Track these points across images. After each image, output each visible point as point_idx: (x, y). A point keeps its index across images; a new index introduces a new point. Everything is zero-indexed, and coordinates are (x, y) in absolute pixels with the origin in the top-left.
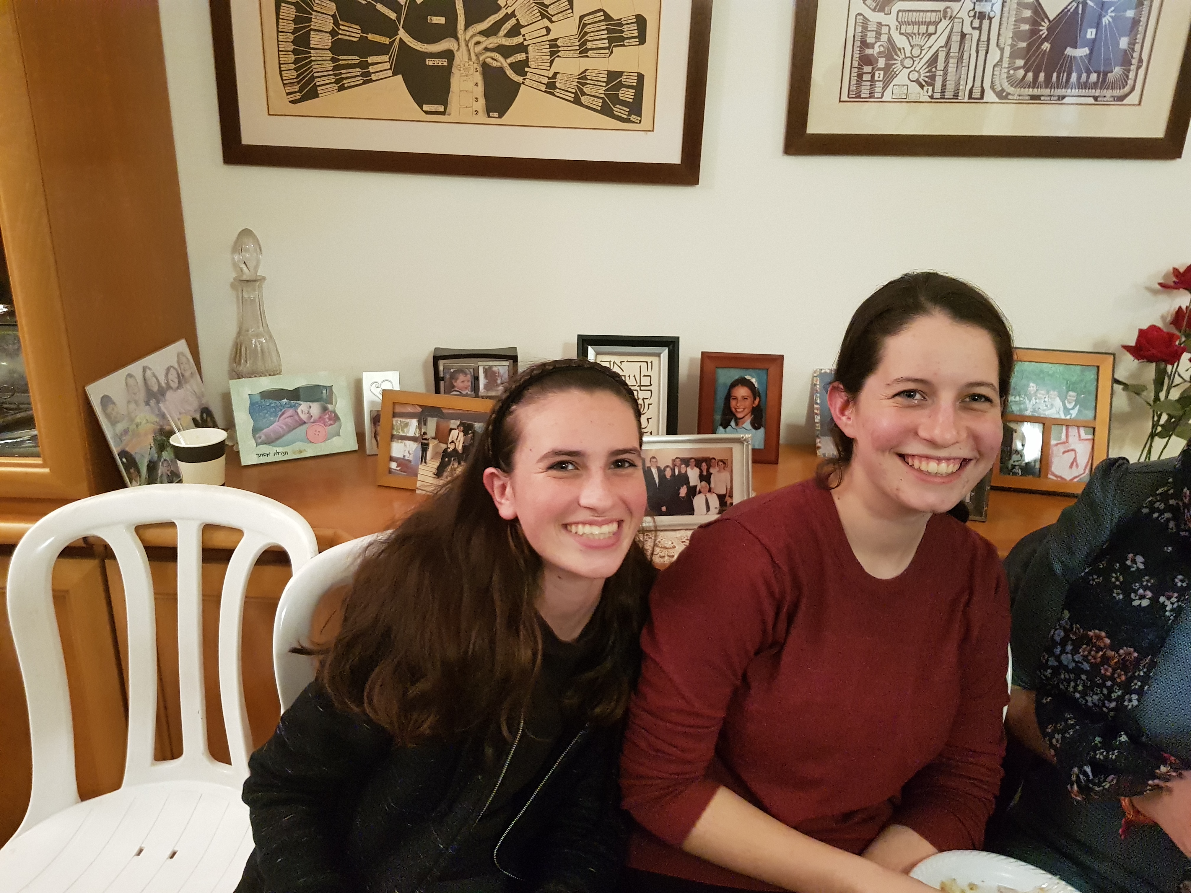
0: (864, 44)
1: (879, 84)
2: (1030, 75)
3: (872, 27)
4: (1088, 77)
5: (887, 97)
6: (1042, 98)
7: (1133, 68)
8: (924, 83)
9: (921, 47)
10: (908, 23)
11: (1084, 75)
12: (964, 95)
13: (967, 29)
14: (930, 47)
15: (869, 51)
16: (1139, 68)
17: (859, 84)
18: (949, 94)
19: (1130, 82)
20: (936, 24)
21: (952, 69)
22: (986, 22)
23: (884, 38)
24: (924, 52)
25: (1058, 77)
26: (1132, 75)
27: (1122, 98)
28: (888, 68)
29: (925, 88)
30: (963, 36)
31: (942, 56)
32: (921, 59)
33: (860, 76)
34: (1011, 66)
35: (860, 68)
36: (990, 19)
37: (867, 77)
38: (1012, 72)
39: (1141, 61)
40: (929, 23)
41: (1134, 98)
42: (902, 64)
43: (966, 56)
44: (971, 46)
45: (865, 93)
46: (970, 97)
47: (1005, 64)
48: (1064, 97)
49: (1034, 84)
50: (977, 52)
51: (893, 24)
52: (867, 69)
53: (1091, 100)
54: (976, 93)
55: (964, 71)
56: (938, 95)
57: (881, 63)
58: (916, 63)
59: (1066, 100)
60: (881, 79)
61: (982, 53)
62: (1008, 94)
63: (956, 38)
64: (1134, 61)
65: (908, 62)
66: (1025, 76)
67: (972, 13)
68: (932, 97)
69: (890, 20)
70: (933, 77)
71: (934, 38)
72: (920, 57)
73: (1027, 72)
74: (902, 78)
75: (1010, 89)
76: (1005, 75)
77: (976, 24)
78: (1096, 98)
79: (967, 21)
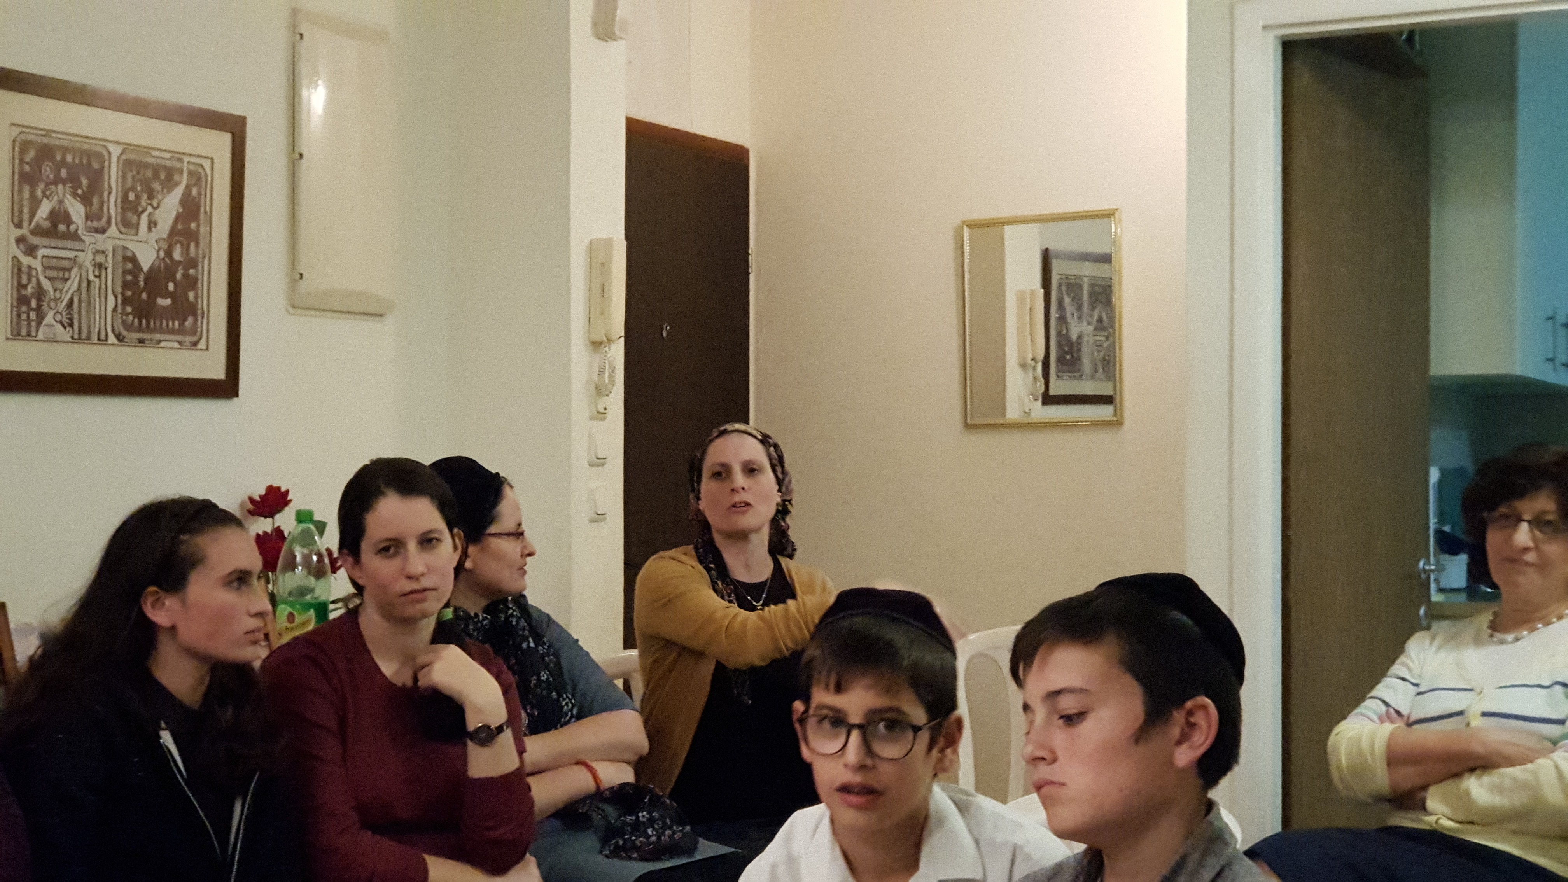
0: (21, 286)
1: (33, 324)
2: (136, 320)
3: (24, 269)
4: (173, 324)
5: (40, 336)
6: (147, 342)
7: (199, 318)
8: (66, 325)
9: (61, 290)
10: (50, 268)
11: (171, 323)
12: (95, 338)
13: (91, 277)
14: (67, 291)
15: (23, 292)
16: (203, 317)
17: (18, 324)
18: (84, 335)
19: (199, 330)
20: (69, 270)
21: (83, 313)
22: (103, 271)
23: (34, 280)
24: (63, 296)
25: (155, 323)
26: (199, 324)
27: (195, 344)
28: (39, 310)
29: (68, 329)
30: (89, 282)
31: (76, 300)
32: (62, 301)
33: (19, 316)
34: (124, 313)
35: (18, 308)
36: (106, 269)
37: (24, 316)
38: (124, 317)
39: (203, 313)
40: (64, 269)
41: (202, 345)
42: (49, 305)
43: (92, 301)
44: (95, 291)
45: (24, 332)
46: (99, 339)
47: (119, 310)
48: (160, 341)
49: (140, 330)
50: (100, 298)
51: (40, 268)
52: (24, 308)
53: (176, 345)
54: (103, 336)
55: (92, 316)
56: (76, 336)
57: (34, 304)
58: (59, 305)
59: (163, 344)
60: (34, 318)
61: (103, 299)
62: (124, 337)
63: (84, 285)
64: (199, 312)
65: (52, 304)
66: (133, 321)
67: (93, 263)
68: (72, 338)
69: (37, 264)
70: (71, 319)
71: (69, 282)
72: (61, 300)
73: (134, 317)
74: (49, 319)
75: (125, 333)
76: (120, 321)
77: (97, 273)
78: (180, 343)
79: (91, 269)
